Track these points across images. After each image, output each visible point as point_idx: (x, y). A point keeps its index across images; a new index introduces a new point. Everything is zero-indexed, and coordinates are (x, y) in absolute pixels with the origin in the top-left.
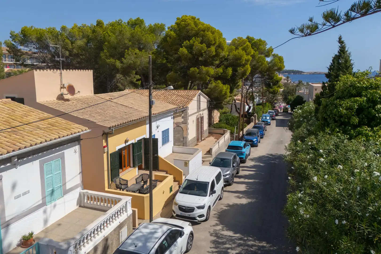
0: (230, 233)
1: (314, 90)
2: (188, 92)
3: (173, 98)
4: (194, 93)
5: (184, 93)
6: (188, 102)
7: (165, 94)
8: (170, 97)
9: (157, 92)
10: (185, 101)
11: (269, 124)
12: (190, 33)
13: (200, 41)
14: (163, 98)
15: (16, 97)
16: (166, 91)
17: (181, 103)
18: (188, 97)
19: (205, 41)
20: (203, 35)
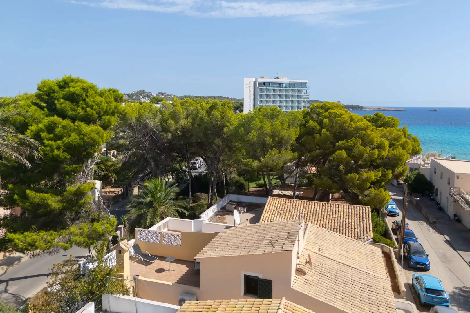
1: (456, 178)
2: (355, 208)
3: (342, 218)
4: (364, 211)
5: (350, 210)
6: (368, 229)
7: (326, 211)
8: (337, 216)
9: (313, 206)
10: (362, 226)
11: (398, 214)
12: (344, 130)
13: (361, 142)
14: (328, 217)
15: (261, 277)
16: (324, 205)
17: (359, 229)
18: (361, 218)
19: (366, 142)
20: (364, 135)
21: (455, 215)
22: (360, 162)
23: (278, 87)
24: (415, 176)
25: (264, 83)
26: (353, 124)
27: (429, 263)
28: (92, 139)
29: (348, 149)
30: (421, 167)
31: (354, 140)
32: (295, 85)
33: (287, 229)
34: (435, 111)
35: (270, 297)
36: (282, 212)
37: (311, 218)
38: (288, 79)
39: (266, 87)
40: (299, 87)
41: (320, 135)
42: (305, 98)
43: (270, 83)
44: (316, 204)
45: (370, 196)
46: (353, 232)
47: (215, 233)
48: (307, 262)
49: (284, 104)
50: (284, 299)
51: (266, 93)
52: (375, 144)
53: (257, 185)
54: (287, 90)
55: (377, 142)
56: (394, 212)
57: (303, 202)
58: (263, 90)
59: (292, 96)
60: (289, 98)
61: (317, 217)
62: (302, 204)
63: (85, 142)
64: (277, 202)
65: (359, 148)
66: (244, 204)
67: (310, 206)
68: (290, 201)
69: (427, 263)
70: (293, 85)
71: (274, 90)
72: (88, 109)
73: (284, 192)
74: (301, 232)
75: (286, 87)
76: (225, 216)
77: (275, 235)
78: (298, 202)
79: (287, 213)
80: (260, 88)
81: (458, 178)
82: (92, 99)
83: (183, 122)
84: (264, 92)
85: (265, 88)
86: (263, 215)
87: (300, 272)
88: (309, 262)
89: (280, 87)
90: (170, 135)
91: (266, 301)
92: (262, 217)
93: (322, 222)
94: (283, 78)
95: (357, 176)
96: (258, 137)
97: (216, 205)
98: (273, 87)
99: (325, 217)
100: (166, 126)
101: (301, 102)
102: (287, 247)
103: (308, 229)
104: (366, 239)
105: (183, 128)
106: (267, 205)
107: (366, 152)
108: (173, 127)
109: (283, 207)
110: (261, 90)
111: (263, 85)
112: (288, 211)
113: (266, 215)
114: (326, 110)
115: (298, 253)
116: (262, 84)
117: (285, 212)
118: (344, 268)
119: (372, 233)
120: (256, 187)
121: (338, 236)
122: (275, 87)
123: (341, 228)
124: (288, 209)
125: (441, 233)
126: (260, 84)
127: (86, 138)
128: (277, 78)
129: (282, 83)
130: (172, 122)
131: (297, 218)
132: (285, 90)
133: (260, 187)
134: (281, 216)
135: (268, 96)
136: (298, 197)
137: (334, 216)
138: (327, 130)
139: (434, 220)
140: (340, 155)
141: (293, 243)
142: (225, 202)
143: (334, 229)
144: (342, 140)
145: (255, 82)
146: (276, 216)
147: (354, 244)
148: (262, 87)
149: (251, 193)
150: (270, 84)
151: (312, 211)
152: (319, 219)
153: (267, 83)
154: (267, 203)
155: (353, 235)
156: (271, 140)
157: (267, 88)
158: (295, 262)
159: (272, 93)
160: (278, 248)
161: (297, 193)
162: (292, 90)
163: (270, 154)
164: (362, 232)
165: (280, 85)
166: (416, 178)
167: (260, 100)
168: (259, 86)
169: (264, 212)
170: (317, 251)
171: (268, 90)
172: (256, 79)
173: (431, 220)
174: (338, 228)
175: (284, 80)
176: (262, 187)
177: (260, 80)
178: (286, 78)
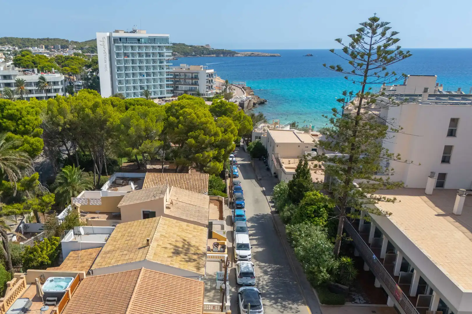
0: (263, 264)
2: (200, 175)
3: (192, 182)
4: (205, 177)
5: (197, 177)
6: (206, 187)
7: (183, 179)
8: (189, 181)
9: (175, 176)
10: (203, 186)
11: (237, 176)
12: (193, 124)
13: (203, 132)
14: (184, 182)
15: (150, 211)
16: (181, 175)
17: (201, 187)
18: (203, 181)
19: (207, 132)
20: (206, 127)
21: (275, 173)
22: (203, 146)
23: (136, 43)
24: (255, 144)
25: (120, 39)
26: (199, 120)
27: (244, 204)
28: (37, 146)
29: (196, 138)
30: (262, 136)
31: (199, 132)
32: (155, 41)
33: (161, 189)
34: (311, 55)
35: (155, 216)
36: (156, 182)
37: (174, 184)
38: (147, 33)
39: (123, 43)
40: (160, 43)
41: (178, 128)
42: (167, 56)
43: (126, 38)
44: (177, 175)
45: (210, 167)
46: (197, 189)
47: (121, 196)
48: (171, 203)
49: (145, 64)
50: (161, 216)
51: (124, 50)
52: (212, 133)
53: (128, 161)
54: (147, 47)
55: (214, 131)
56: (235, 175)
57: (168, 175)
58: (119, 48)
59: (153, 53)
60: (150, 56)
61: (177, 183)
62: (168, 176)
63: (33, 149)
64: (152, 176)
65: (202, 136)
66: (128, 179)
67: (173, 176)
68: (160, 174)
69: (243, 204)
70: (153, 40)
71: (132, 47)
72: (27, 126)
73: (154, 167)
74: (168, 190)
75: (146, 43)
76: (117, 188)
77: (155, 193)
78: (165, 174)
79: (159, 182)
80: (116, 44)
81: (277, 146)
82: (26, 118)
83: (70, 116)
84: (120, 49)
85: (121, 44)
86: (144, 184)
87: (168, 208)
88: (172, 203)
89: (139, 43)
90: (60, 128)
91: (154, 218)
92: (143, 186)
93: (180, 186)
94: (142, 32)
95: (202, 155)
96: (136, 132)
97: (109, 181)
98: (131, 43)
99: (182, 182)
100: (56, 121)
101: (163, 61)
102: (162, 196)
103: (171, 190)
104: (204, 192)
105: (70, 121)
106: (145, 178)
107: (206, 139)
108: (62, 122)
109: (156, 179)
110: (118, 48)
111: (119, 41)
112: (159, 181)
113: (146, 185)
114: (181, 109)
115: (166, 200)
116: (118, 39)
117: (158, 181)
118: (188, 205)
119: (207, 189)
120: (128, 162)
121: (188, 192)
122: (133, 43)
123: (191, 188)
124: (160, 179)
125: (261, 186)
126: (116, 40)
127: (34, 146)
128: (134, 31)
129: (141, 38)
130: (62, 118)
131: (165, 184)
132: (145, 46)
133: (131, 162)
134: (155, 184)
135: (126, 55)
136: (166, 171)
137: (187, 181)
138: (182, 125)
139: (260, 178)
140: (191, 142)
141: (164, 195)
142: (114, 178)
143: (187, 189)
144: (192, 132)
145: (109, 38)
146: (152, 184)
147: (196, 195)
148: (118, 43)
149: (125, 168)
150: (127, 40)
151: (174, 180)
152: (179, 184)
153: (123, 38)
154: (146, 177)
155: (197, 191)
156: (145, 134)
157: (125, 45)
158: (165, 204)
159: (130, 51)
160: (157, 198)
161: (164, 166)
162: (153, 47)
163: (145, 143)
164: (202, 189)
165: (139, 40)
166: (255, 146)
167: (117, 60)
168: (114, 43)
169: (144, 183)
170: (176, 199)
171: (125, 47)
172: (111, 34)
173: (259, 178)
174: (189, 188)
175: (143, 34)
176: (134, 162)
177: (115, 35)
178: (145, 32)
